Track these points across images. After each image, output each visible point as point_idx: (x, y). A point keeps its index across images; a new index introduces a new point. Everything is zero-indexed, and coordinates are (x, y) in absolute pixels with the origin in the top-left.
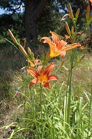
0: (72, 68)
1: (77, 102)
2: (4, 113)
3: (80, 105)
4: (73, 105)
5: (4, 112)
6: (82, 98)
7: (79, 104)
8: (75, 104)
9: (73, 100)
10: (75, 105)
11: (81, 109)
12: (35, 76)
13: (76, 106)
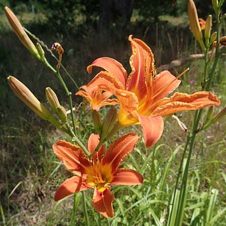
0: (196, 132)
1: (204, 195)
2: (29, 207)
3: (210, 208)
4: (195, 202)
5: (29, 204)
6: (217, 192)
7: (207, 202)
8: (200, 201)
9: (195, 190)
10: (199, 204)
11: (209, 220)
12: (75, 167)
13: (200, 207)
